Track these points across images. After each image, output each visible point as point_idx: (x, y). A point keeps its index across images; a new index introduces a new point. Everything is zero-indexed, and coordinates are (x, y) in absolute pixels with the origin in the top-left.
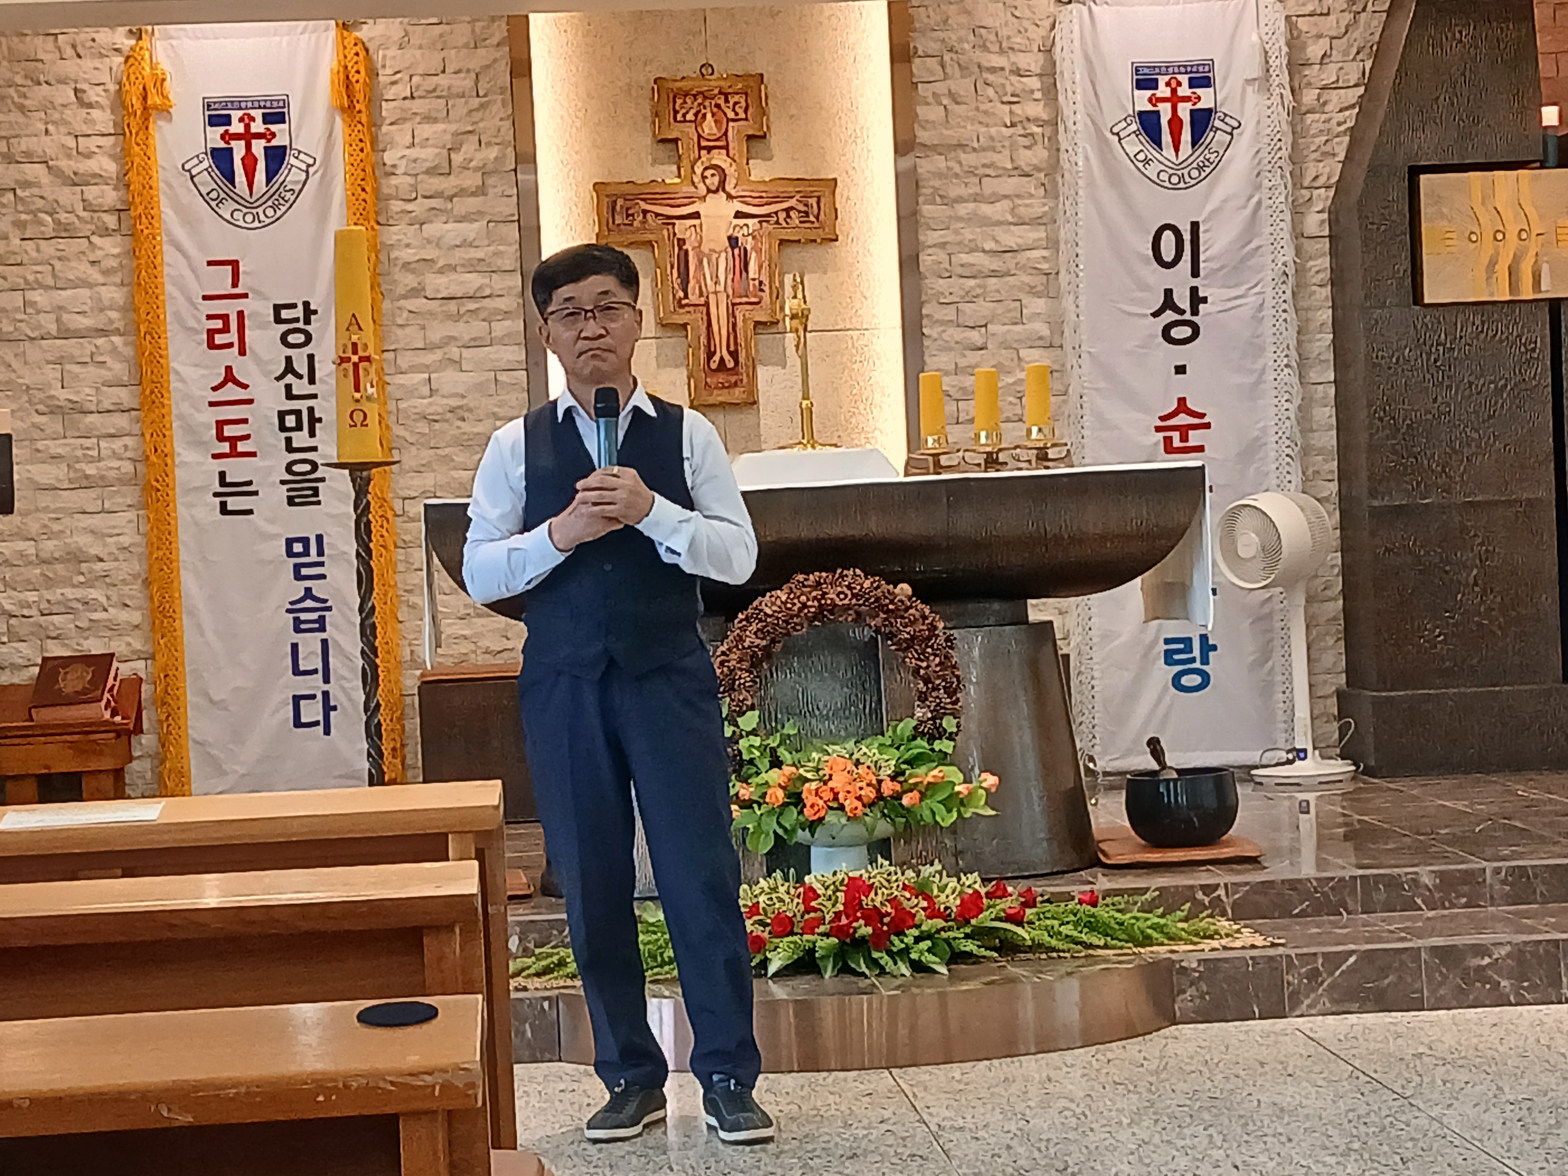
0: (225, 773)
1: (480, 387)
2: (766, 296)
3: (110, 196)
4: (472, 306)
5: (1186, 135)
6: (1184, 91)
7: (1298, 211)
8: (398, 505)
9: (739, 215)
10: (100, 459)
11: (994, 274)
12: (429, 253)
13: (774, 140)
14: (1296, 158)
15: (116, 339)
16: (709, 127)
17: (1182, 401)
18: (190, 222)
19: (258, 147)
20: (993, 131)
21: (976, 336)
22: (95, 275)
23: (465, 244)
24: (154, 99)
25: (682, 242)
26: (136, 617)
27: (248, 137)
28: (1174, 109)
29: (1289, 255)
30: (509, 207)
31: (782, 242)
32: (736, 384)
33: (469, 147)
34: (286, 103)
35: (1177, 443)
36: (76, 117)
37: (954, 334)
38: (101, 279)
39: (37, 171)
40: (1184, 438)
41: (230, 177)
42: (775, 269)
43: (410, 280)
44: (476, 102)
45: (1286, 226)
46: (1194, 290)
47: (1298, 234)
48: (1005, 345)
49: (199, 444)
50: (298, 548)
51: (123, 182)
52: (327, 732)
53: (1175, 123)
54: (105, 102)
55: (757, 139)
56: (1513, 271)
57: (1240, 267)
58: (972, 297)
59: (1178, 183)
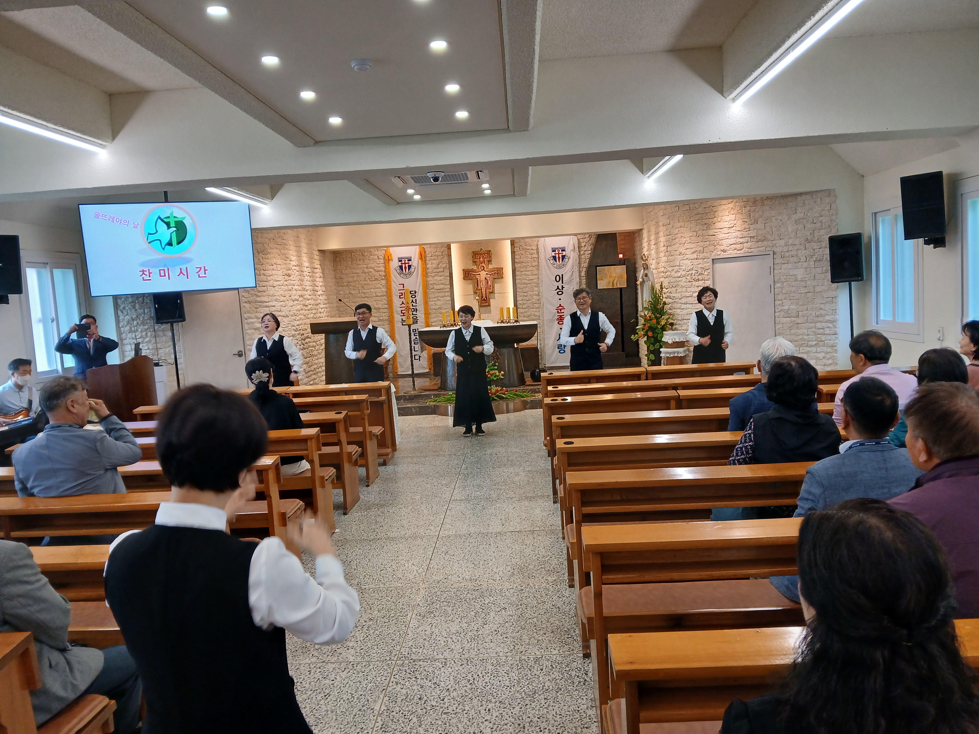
0: (403, 367)
1: (444, 304)
2: (491, 287)
3: (383, 274)
4: (442, 290)
5: (561, 260)
6: (560, 252)
7: (580, 272)
8: (430, 324)
9: (487, 274)
10: (383, 317)
11: (528, 284)
12: (435, 282)
13: (493, 261)
14: (580, 263)
15: (385, 297)
16: (481, 259)
17: (560, 305)
18: (396, 278)
19: (407, 265)
20: (528, 260)
21: (526, 294)
23: (441, 280)
24: (390, 258)
25: (477, 279)
27: (405, 263)
28: (559, 255)
29: (578, 280)
30: (448, 274)
31: (494, 278)
32: (487, 302)
33: (441, 264)
34: (411, 258)
35: (559, 312)
36: (378, 261)
37: (522, 294)
38: (382, 287)
39: (371, 270)
40: (561, 311)
41: (402, 270)
42: (493, 283)
43: (432, 287)
44: (442, 257)
45: (578, 274)
46: (562, 286)
47: (580, 276)
48: (530, 295)
49: (398, 314)
50: (414, 331)
51: (385, 272)
52: (420, 361)
53: (559, 258)
54: (382, 258)
55: (490, 261)
56: (613, 283)
57: (570, 281)
58: (524, 288)
59: (559, 267)
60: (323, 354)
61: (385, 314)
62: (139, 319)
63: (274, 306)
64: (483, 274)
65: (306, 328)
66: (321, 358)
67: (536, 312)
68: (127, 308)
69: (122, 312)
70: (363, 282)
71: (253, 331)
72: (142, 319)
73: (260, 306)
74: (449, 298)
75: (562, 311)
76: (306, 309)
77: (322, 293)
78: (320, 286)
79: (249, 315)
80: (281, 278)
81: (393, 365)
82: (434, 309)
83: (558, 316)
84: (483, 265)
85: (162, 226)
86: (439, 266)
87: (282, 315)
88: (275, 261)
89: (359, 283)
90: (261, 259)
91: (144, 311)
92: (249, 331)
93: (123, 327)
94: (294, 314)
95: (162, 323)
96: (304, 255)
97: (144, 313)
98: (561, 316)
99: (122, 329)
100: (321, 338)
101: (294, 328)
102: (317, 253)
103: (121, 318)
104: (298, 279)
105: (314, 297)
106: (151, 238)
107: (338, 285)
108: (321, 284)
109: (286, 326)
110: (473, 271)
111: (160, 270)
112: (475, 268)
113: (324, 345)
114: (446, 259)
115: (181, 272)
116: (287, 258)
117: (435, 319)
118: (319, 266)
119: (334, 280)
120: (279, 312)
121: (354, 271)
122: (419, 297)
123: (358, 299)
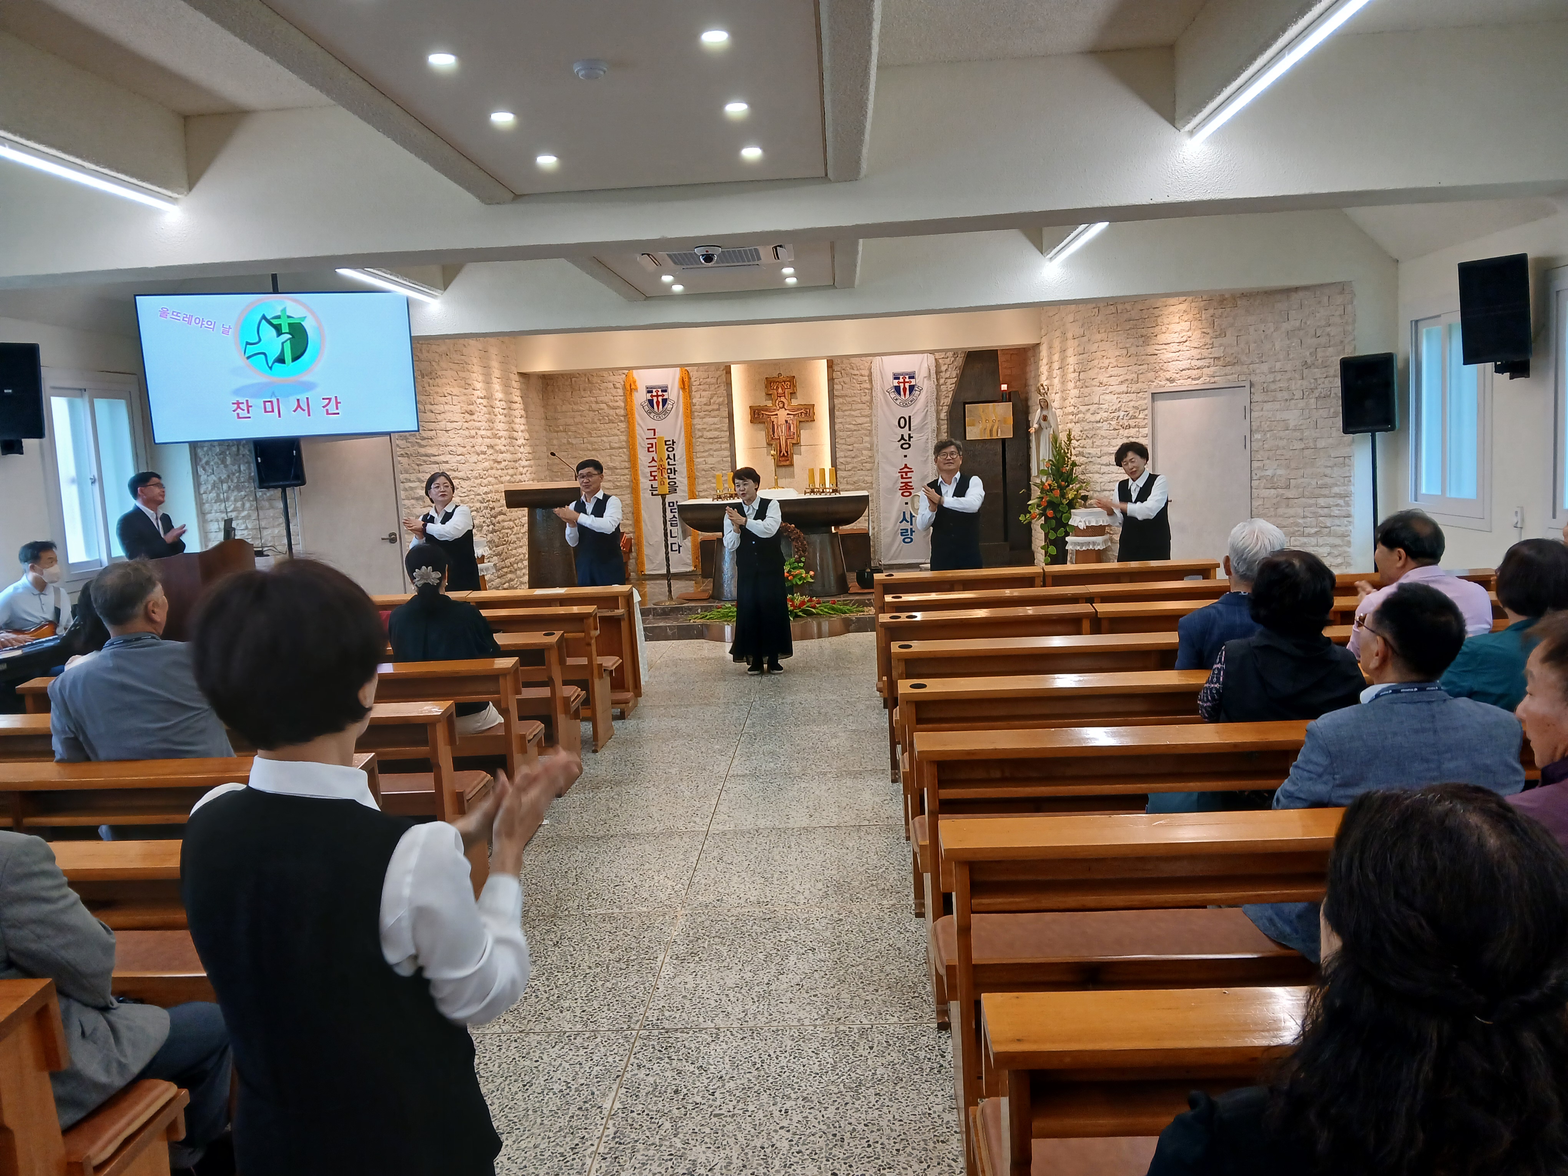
0: (653, 563)
1: (719, 462)
2: (795, 436)
3: (622, 412)
4: (716, 440)
5: (908, 392)
6: (907, 380)
7: (938, 412)
8: (697, 493)
9: (788, 414)
10: (620, 481)
11: (855, 430)
12: (705, 426)
13: (798, 394)
14: (938, 398)
15: (625, 450)
16: (780, 390)
17: (906, 465)
18: (643, 419)
19: (660, 399)
20: (855, 392)
21: (850, 448)
22: (619, 433)
23: (714, 424)
24: (633, 387)
25: (773, 422)
26: (630, 522)
27: (657, 396)
28: (904, 385)
29: (935, 425)
30: (726, 414)
31: (800, 422)
32: (788, 460)
33: (715, 398)
34: (667, 387)
35: (904, 476)
36: (614, 391)
37: (844, 447)
39: (603, 406)
40: (906, 475)
41: (653, 407)
42: (798, 429)
43: (700, 434)
44: (717, 386)
45: (935, 417)
46: (909, 435)
47: (938, 419)
48: (857, 449)
49: (646, 477)
50: (671, 504)
51: (626, 408)
52: (679, 552)
53: (905, 389)
54: (621, 388)
55: (793, 394)
56: (991, 431)
57: (922, 428)
58: (849, 437)
59: (905, 405)
60: (525, 540)
61: (625, 477)
62: (232, 481)
63: (447, 462)
64: (782, 415)
65: (498, 498)
66: (521, 547)
67: (866, 476)
68: (212, 463)
69: (204, 469)
70: (589, 426)
71: (413, 501)
72: (236, 481)
73: (425, 461)
74: (727, 453)
75: (909, 475)
76: (498, 467)
77: (524, 442)
78: (522, 431)
79: (407, 476)
80: (458, 417)
81: (637, 559)
82: (703, 470)
83: (902, 483)
84: (783, 399)
85: (268, 332)
86: (712, 401)
87: (460, 477)
88: (449, 389)
89: (584, 427)
90: (426, 385)
91: (239, 467)
92: (406, 502)
93: (205, 493)
94: (480, 475)
95: (268, 488)
96: (495, 380)
97: (240, 471)
98: (906, 483)
99: (204, 496)
100: (522, 514)
101: (479, 497)
102: (517, 377)
103: (203, 478)
104: (486, 420)
105: (512, 449)
106: (251, 350)
107: (550, 430)
108: (523, 427)
109: (466, 494)
110: (766, 408)
111: (265, 402)
112: (769, 404)
113: (526, 525)
114: (722, 390)
115: (299, 406)
116: (467, 385)
117: (705, 486)
118: (519, 399)
119: (543, 422)
120: (455, 471)
121: (575, 407)
122: (680, 451)
123: (581, 452)
